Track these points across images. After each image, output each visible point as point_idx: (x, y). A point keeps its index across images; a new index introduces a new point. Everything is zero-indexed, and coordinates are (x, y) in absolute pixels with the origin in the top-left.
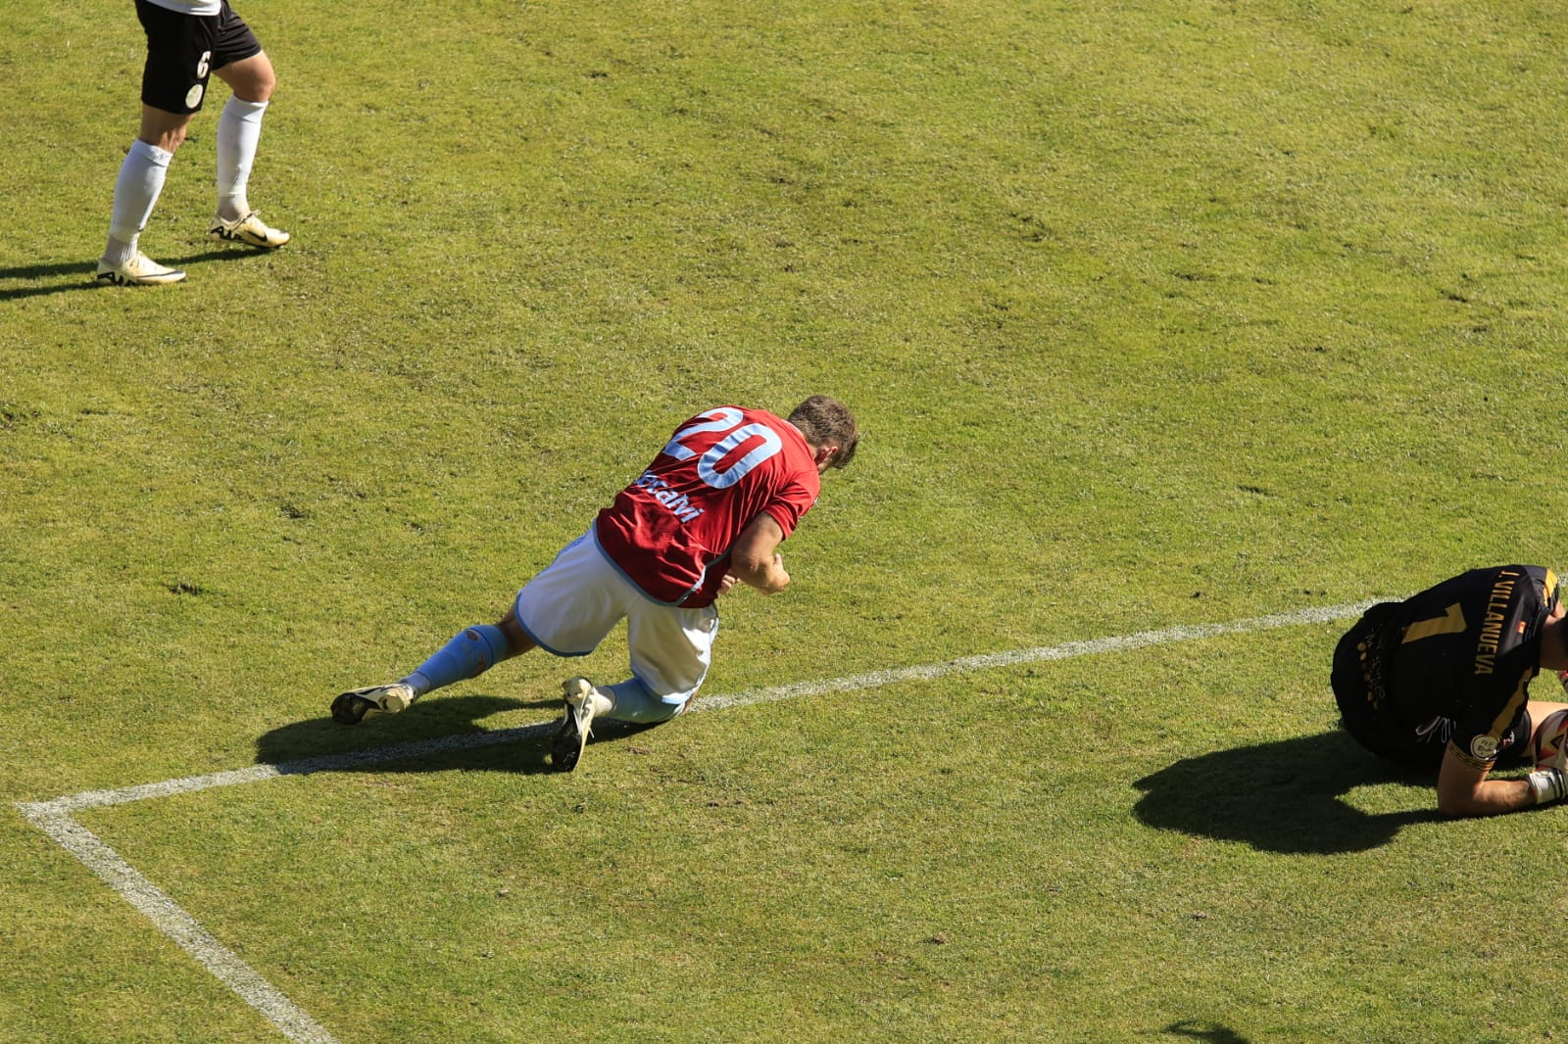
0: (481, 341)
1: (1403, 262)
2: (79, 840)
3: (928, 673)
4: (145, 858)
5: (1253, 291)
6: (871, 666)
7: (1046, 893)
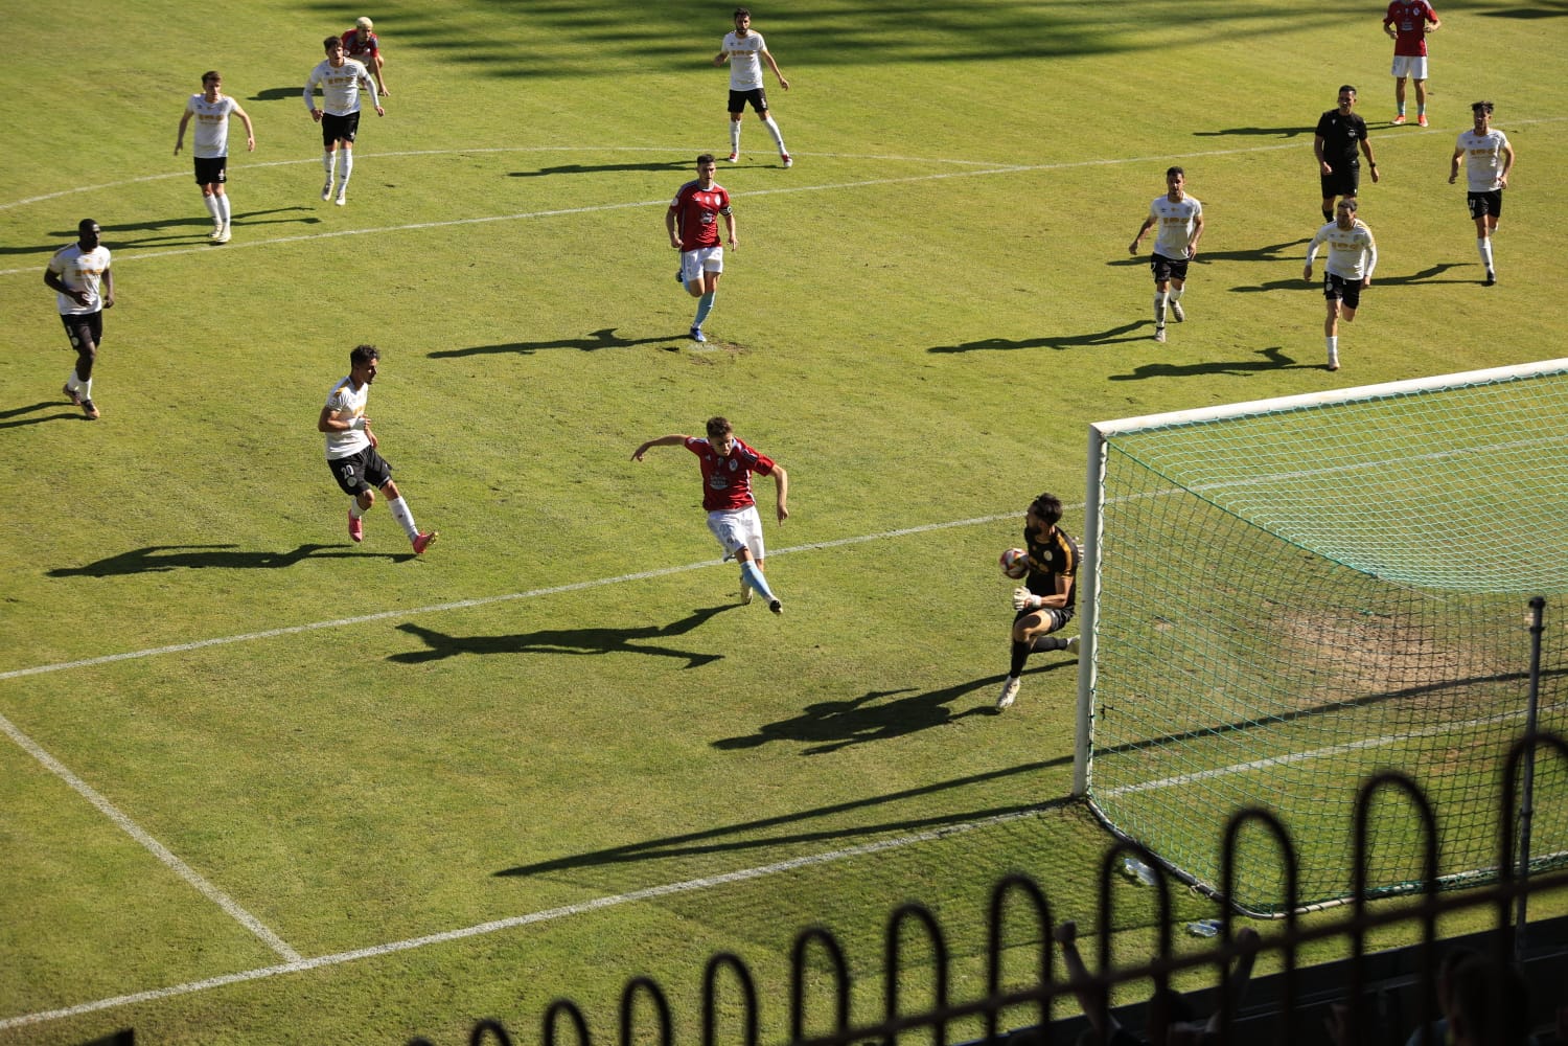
0: (127, 507)
1: (476, 476)
3: (297, 630)
5: (420, 486)
6: (275, 628)
7: (340, 711)
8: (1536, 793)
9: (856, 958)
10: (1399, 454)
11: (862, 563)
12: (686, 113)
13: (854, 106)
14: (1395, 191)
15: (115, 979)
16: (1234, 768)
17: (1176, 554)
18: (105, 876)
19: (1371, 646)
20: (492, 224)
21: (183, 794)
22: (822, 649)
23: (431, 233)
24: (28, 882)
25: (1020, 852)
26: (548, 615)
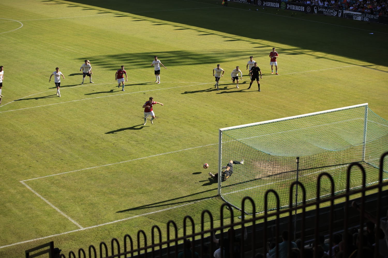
0: (49, 149)
1: (110, 142)
2: (24, 183)
3: (80, 170)
4: (28, 185)
5: (100, 144)
6: (76, 170)
7: (88, 184)
8: (298, 191)
9: (180, 225)
10: (273, 133)
11: (179, 155)
12: (146, 75)
13: (176, 73)
14: (272, 86)
15: (51, 232)
16: (246, 189)
17: (235, 152)
18: (48, 214)
19: (269, 167)
20: (112, 97)
21: (61, 200)
22: (173, 171)
23: (101, 99)
24: (35, 216)
25: (209, 205)
26: (124, 166)
